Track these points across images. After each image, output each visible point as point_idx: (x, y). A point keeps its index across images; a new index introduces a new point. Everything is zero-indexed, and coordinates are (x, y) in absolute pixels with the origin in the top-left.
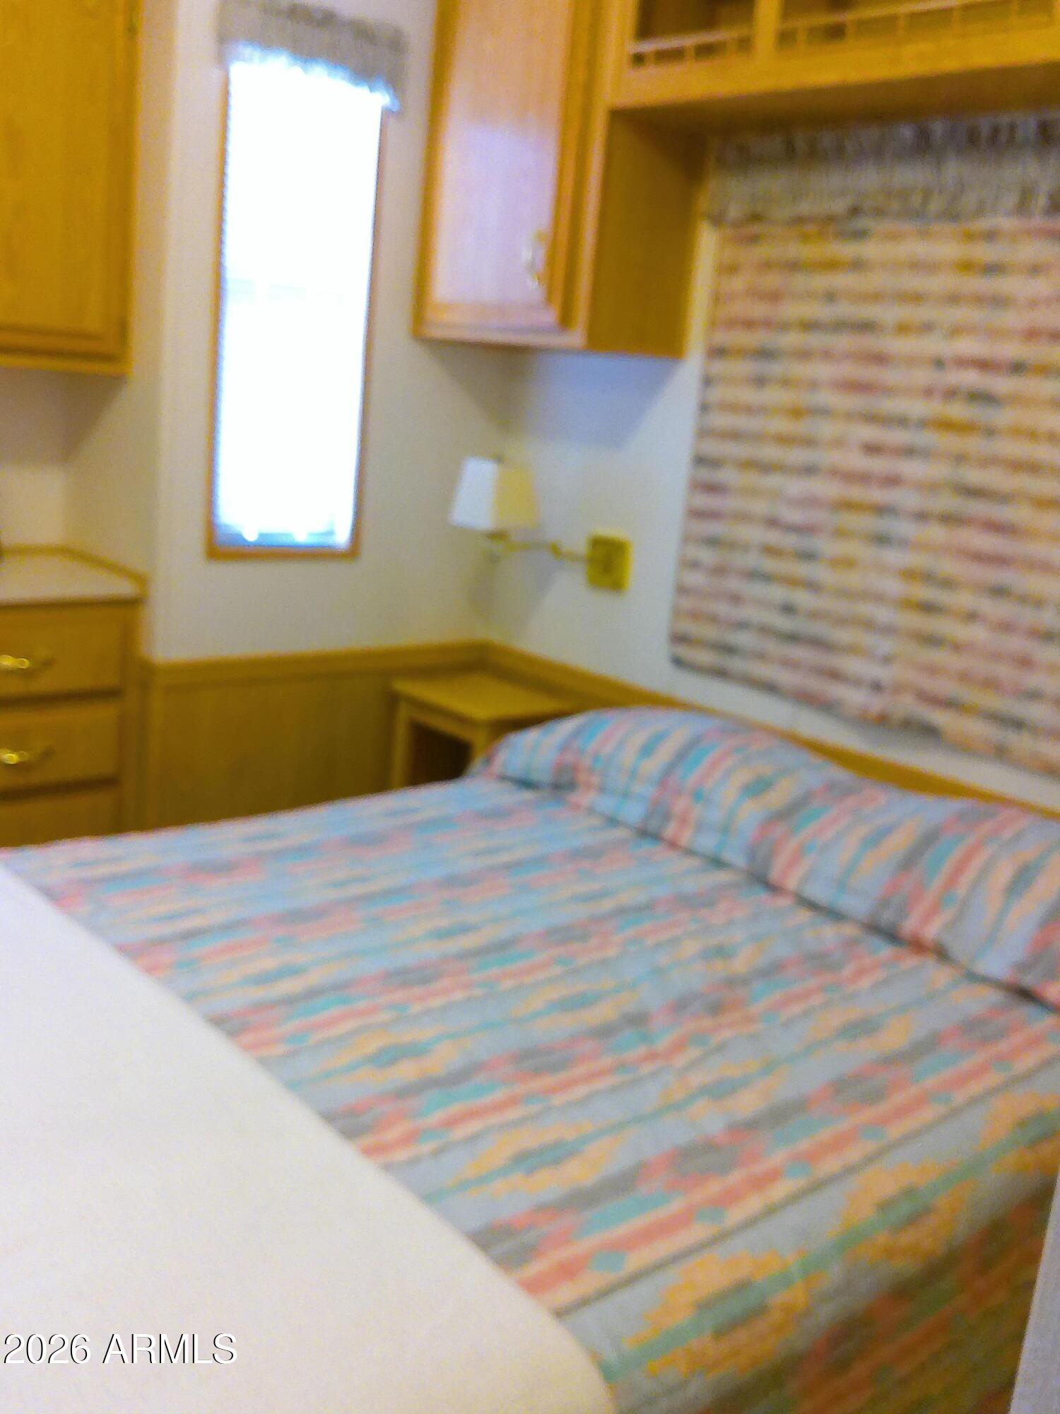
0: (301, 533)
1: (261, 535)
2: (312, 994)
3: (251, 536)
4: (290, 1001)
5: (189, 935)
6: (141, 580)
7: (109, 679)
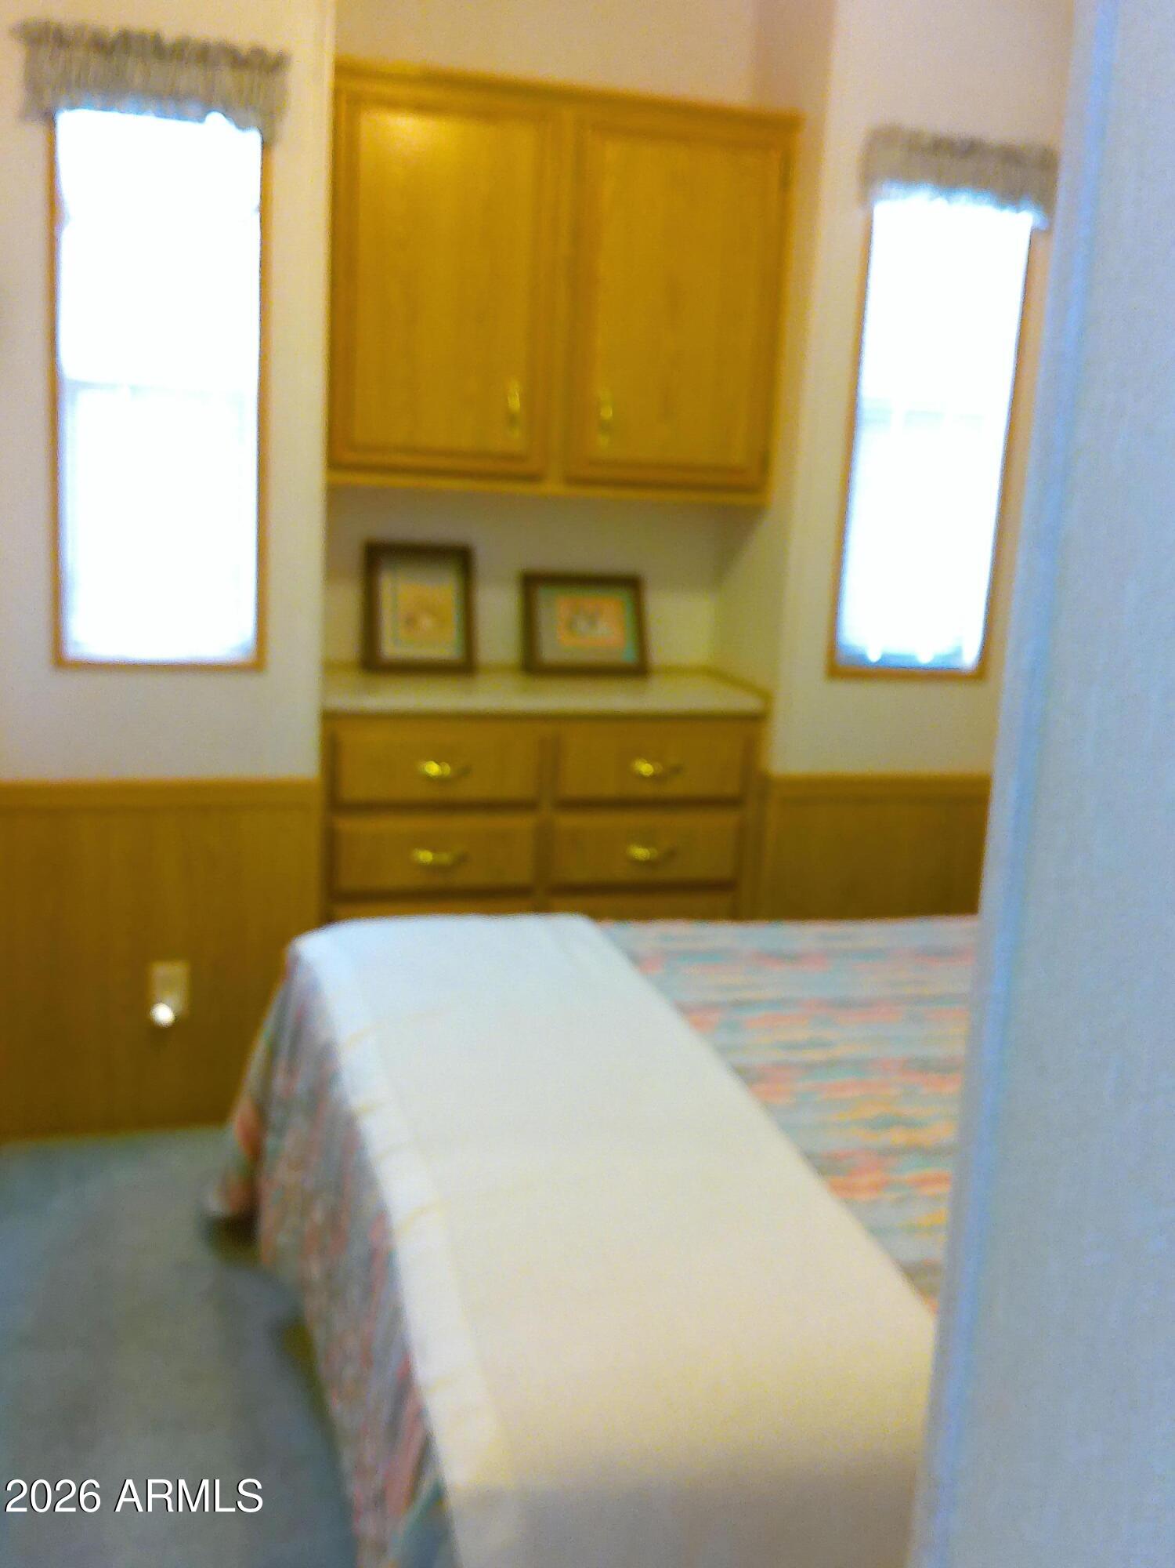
0: (925, 656)
1: (884, 657)
2: (831, 1065)
3: (874, 657)
4: (810, 1068)
5: (739, 1005)
6: (766, 696)
7: (731, 788)
